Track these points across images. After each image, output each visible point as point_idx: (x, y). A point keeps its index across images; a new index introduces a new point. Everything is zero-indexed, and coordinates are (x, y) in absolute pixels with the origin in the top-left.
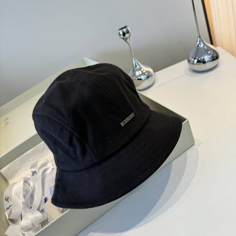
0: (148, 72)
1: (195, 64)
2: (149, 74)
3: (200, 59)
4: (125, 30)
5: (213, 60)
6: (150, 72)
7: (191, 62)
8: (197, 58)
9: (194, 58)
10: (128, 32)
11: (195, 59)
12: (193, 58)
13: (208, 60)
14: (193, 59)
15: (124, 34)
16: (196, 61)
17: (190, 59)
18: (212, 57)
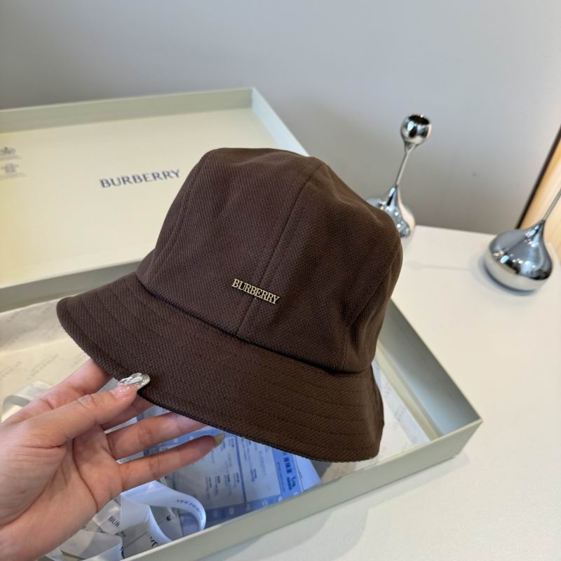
0: (405, 225)
1: (500, 264)
2: (405, 229)
3: (514, 261)
4: (420, 127)
5: (537, 278)
6: (408, 226)
7: (497, 255)
8: (511, 255)
9: (505, 250)
10: (424, 134)
11: (506, 254)
12: (503, 249)
13: (527, 272)
14: (502, 253)
15: (413, 133)
16: (504, 259)
17: (498, 248)
18: (540, 270)
